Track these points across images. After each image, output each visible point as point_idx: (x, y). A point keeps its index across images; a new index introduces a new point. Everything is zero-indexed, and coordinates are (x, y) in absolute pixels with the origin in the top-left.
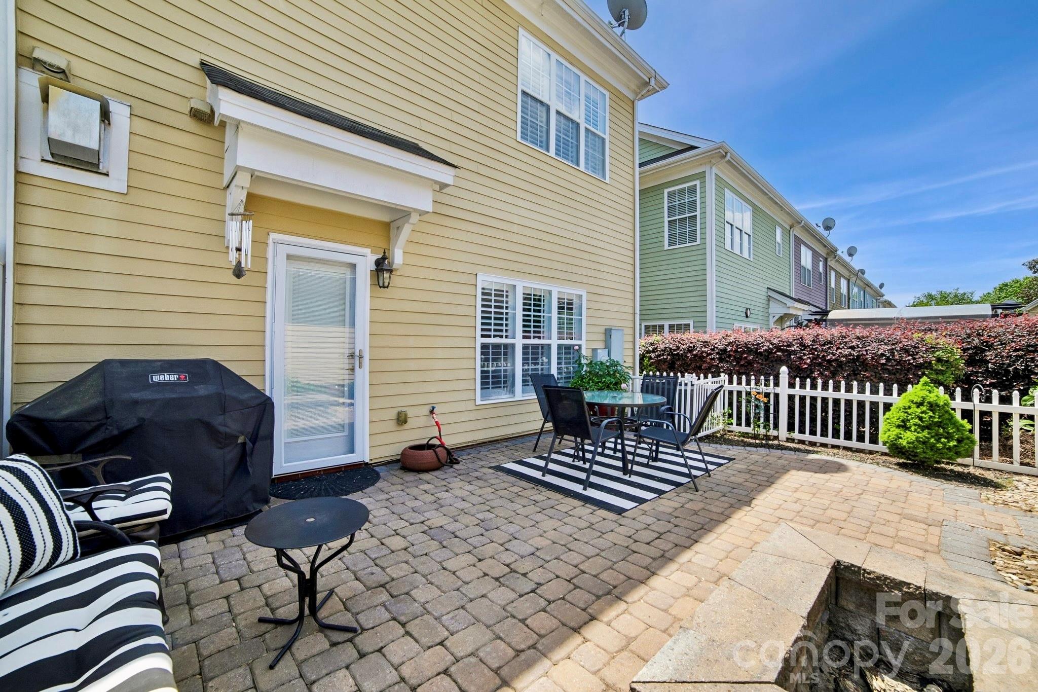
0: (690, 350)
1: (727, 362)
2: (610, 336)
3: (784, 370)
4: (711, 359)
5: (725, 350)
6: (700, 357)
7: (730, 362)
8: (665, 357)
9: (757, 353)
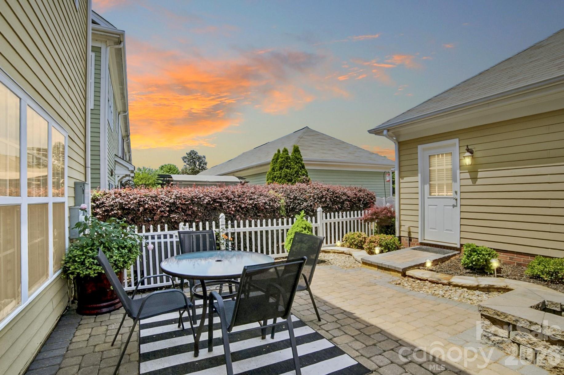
0: (139, 204)
1: (176, 212)
2: (83, 191)
3: (222, 216)
4: (161, 212)
5: (174, 203)
6: (151, 211)
7: (178, 213)
8: (115, 212)
9: (199, 204)
